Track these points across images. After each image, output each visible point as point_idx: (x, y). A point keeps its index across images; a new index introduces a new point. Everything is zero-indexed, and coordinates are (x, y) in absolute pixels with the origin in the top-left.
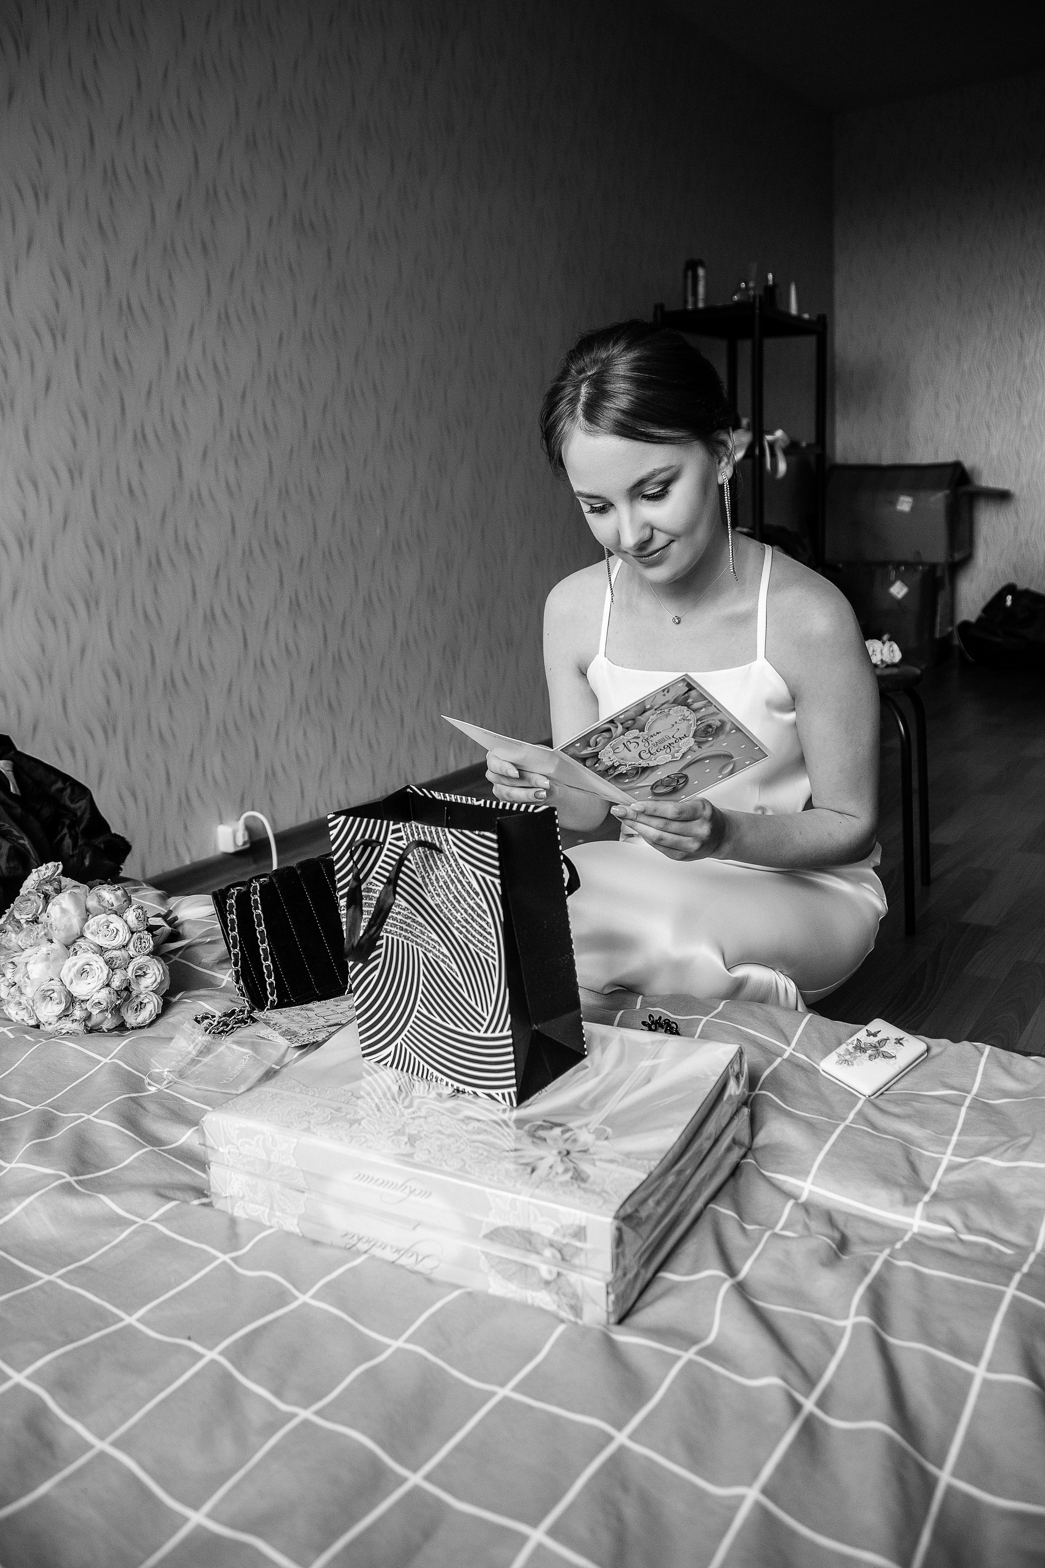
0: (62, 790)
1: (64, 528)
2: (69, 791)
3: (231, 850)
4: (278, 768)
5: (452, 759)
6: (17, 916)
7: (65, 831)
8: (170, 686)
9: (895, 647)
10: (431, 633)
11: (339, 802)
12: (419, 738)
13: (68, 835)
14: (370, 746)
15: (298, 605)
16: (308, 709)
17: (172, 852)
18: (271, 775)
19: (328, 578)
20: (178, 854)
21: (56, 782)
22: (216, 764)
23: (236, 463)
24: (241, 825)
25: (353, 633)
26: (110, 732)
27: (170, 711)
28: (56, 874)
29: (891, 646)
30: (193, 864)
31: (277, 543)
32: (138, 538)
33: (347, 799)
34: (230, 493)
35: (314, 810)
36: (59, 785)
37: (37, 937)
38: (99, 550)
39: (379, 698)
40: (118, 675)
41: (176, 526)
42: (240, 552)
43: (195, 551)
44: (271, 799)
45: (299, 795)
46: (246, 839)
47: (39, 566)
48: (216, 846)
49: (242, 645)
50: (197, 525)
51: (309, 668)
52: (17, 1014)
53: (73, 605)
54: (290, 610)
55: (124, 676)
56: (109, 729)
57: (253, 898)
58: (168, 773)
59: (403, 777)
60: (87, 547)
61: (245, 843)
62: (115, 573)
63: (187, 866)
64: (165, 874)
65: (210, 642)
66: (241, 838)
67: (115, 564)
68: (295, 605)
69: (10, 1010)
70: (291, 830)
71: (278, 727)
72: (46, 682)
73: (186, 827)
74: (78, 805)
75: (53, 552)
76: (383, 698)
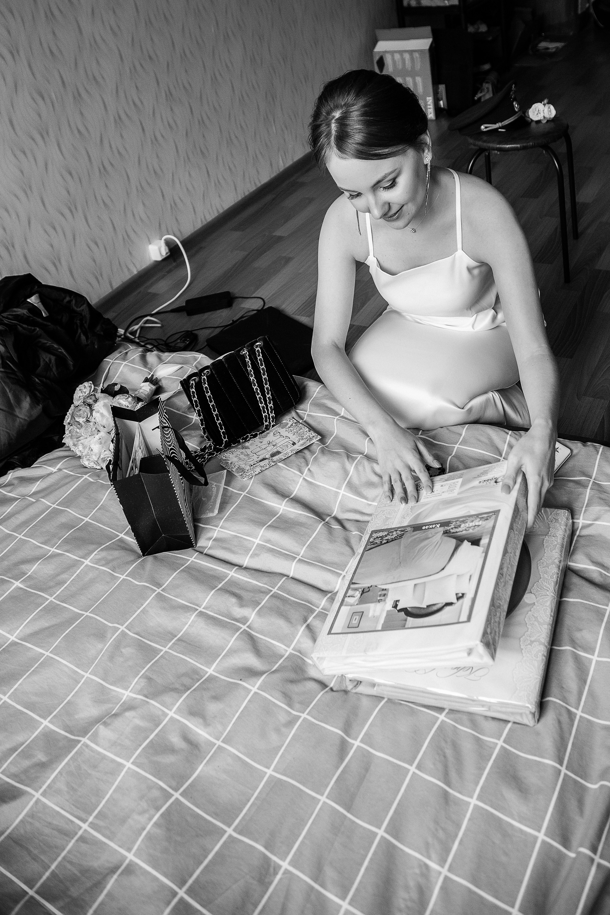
0: (70, 302)
1: (16, 91)
2: (74, 302)
3: (159, 259)
4: (178, 201)
5: (281, 162)
6: (77, 419)
7: (79, 331)
8: (103, 170)
9: (552, 107)
10: (256, 86)
11: (218, 210)
12: (259, 156)
13: (82, 334)
14: (230, 169)
15: (171, 94)
16: (188, 158)
17: (125, 270)
18: (174, 206)
19: (186, 71)
20: (129, 269)
21: (65, 298)
22: (140, 210)
23: (114, 12)
24: (162, 243)
25: (208, 102)
26: (74, 210)
27: (107, 186)
28: (91, 391)
29: (549, 108)
30: (139, 272)
31: (150, 58)
32: (63, 82)
33: (222, 206)
34: (115, 34)
35: (203, 219)
36: (68, 299)
37: (92, 432)
38: (41, 99)
39: (230, 138)
40: (71, 174)
41: (85, 68)
42: (128, 71)
43: (100, 80)
44: (177, 220)
45: (193, 213)
46: (167, 251)
47: (7, 121)
48: (150, 258)
49: (141, 131)
50: (98, 62)
51: (184, 133)
52: (89, 464)
53: (33, 139)
54: (167, 99)
55: (74, 173)
56: (72, 208)
57: (204, 386)
58: (113, 225)
59: (253, 182)
60: (33, 99)
61: (167, 253)
62: (54, 110)
63: (136, 275)
64: (124, 283)
65: (121, 136)
66: (164, 251)
67: (52, 103)
68: (169, 95)
69: (84, 462)
70: (192, 235)
71: (173, 175)
72: (29, 192)
73: (130, 253)
74: (81, 308)
75: (13, 109)
76: (233, 137)
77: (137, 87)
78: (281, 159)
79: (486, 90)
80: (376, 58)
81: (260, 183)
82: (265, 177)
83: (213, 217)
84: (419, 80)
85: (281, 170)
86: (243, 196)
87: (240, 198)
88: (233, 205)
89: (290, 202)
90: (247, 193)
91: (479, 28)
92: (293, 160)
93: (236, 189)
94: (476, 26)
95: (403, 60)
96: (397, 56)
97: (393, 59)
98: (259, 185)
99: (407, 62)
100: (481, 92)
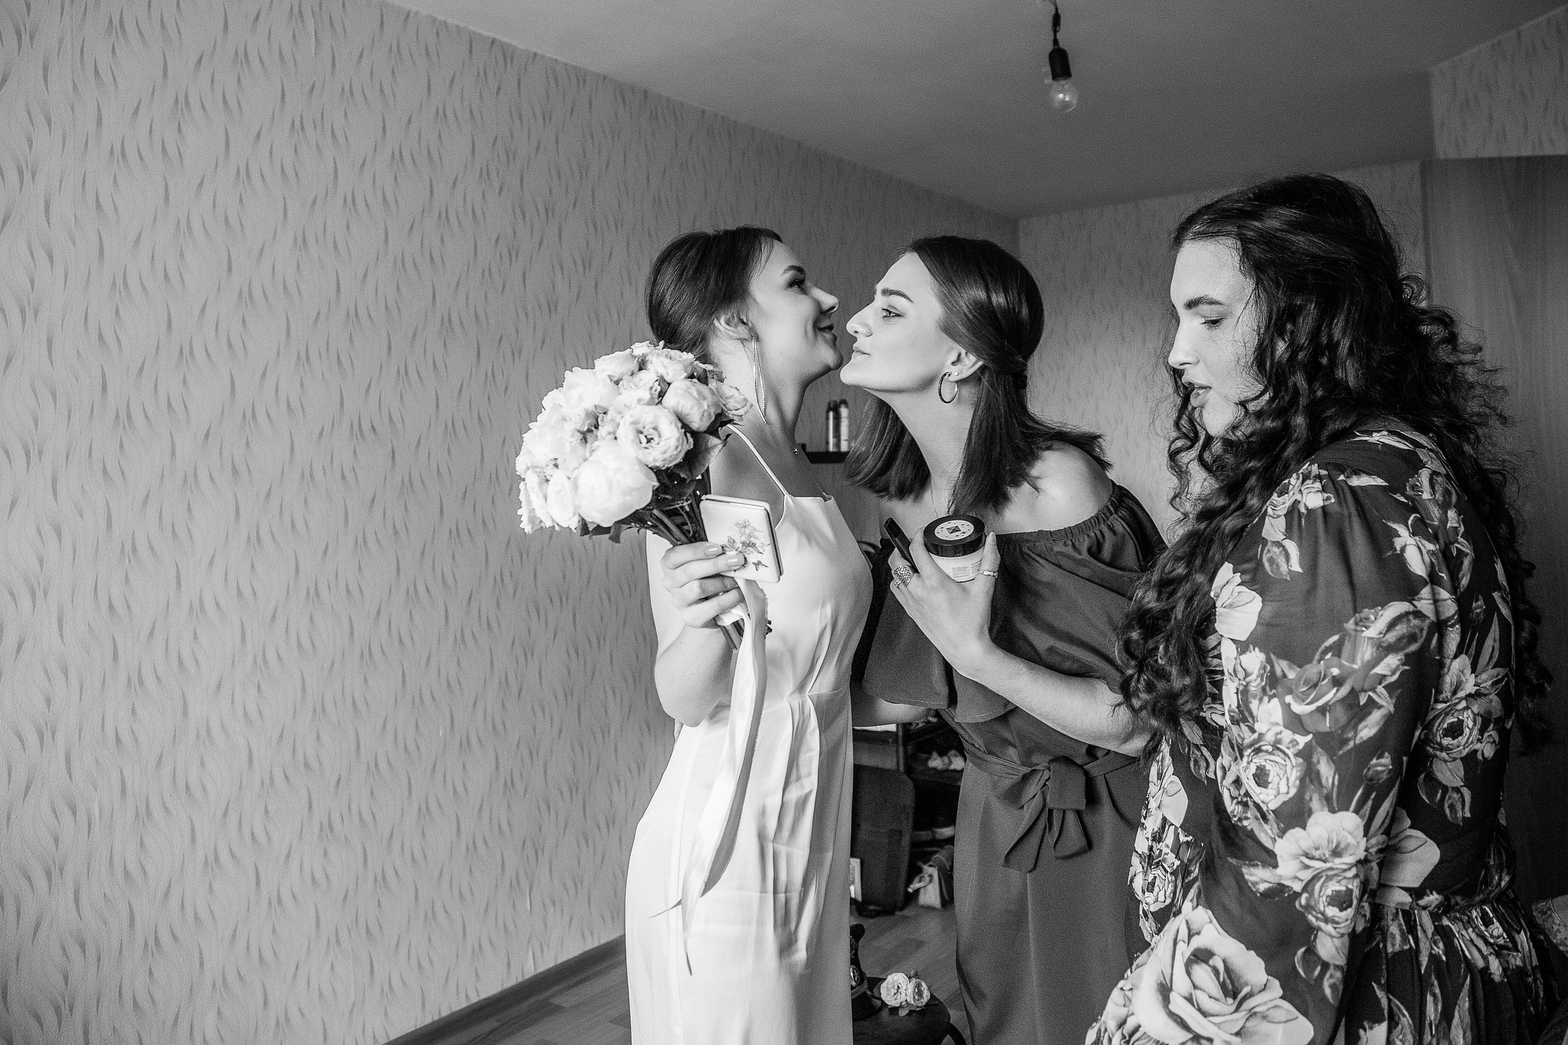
10: (506, 828)
14: (420, 966)
15: (332, 829)
16: (338, 940)
19: (372, 793)
25: (403, 849)
29: (917, 986)
54: (320, 838)
59: (462, 994)
68: (328, 829)
77: (266, 811)
78: (531, 955)
79: (927, 879)
81: (478, 995)
82: (491, 986)
85: (527, 977)
86: (436, 1018)
87: (428, 1020)
88: (413, 1032)
90: (445, 1013)
91: (951, 762)
92: (556, 960)
93: (423, 1004)
94: (946, 759)
98: (474, 999)
100: (920, 881)
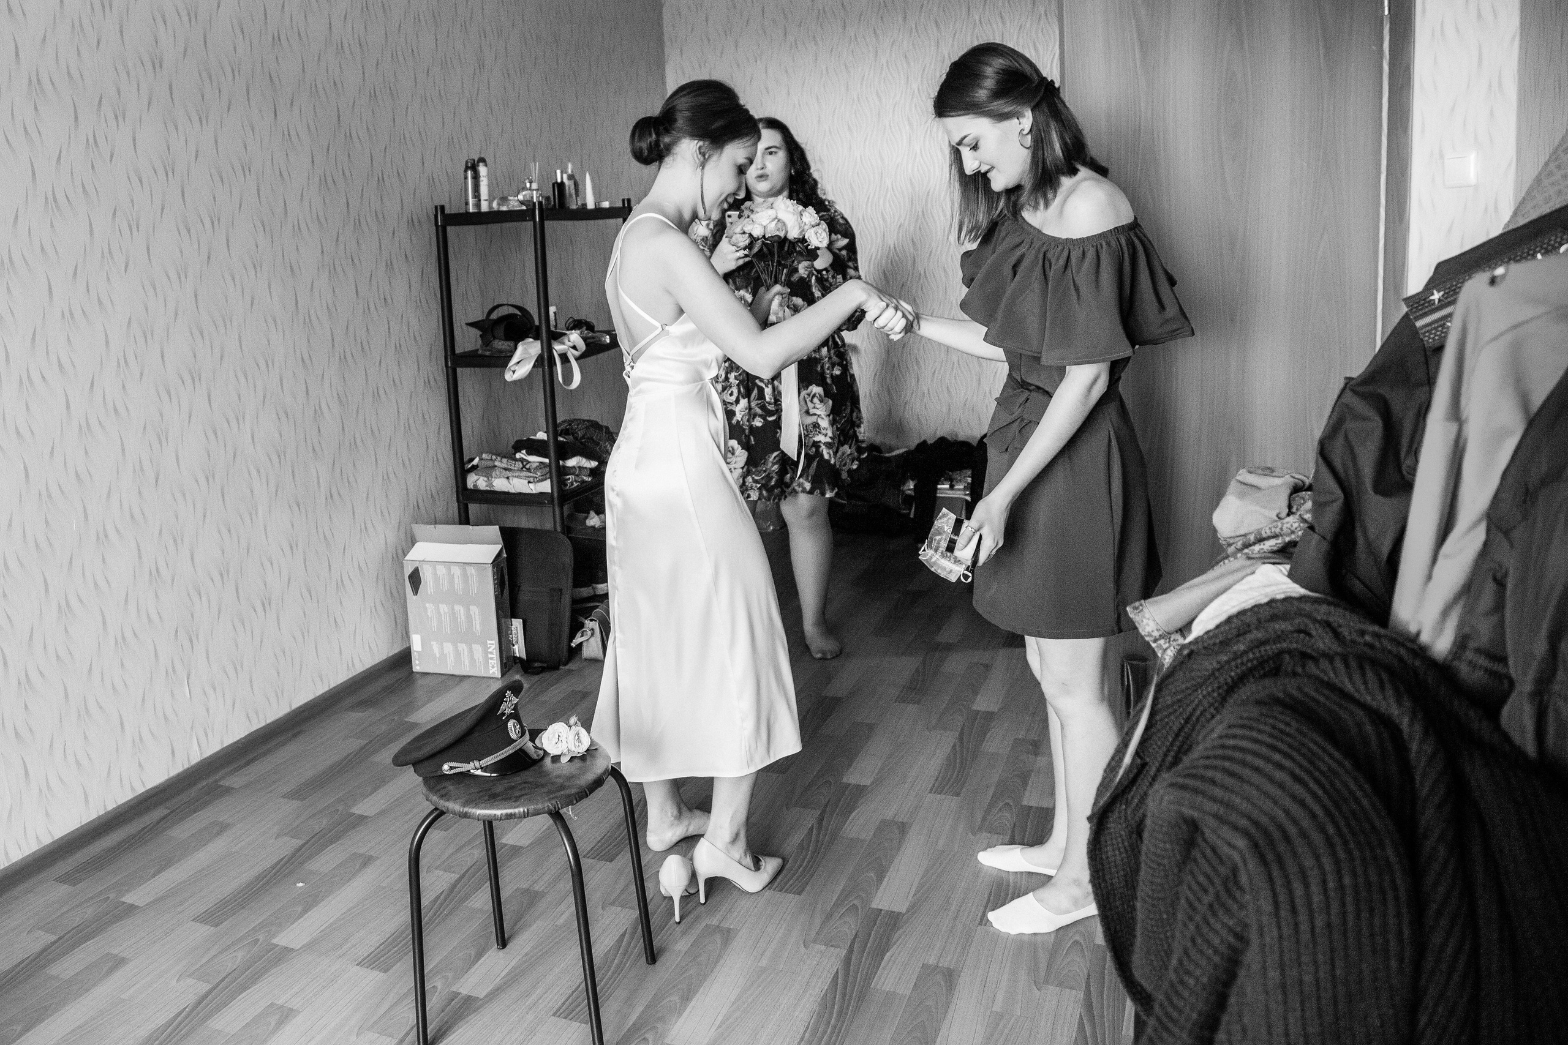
29: (576, 733)
79: (589, 633)
80: (408, 570)
83: (27, 854)
84: (474, 610)
86: (102, 812)
87: (93, 816)
89: (182, 831)
93: (87, 800)
95: (451, 577)
96: (441, 570)
97: (435, 574)
98: (140, 790)
99: (456, 581)
100: (582, 636)
